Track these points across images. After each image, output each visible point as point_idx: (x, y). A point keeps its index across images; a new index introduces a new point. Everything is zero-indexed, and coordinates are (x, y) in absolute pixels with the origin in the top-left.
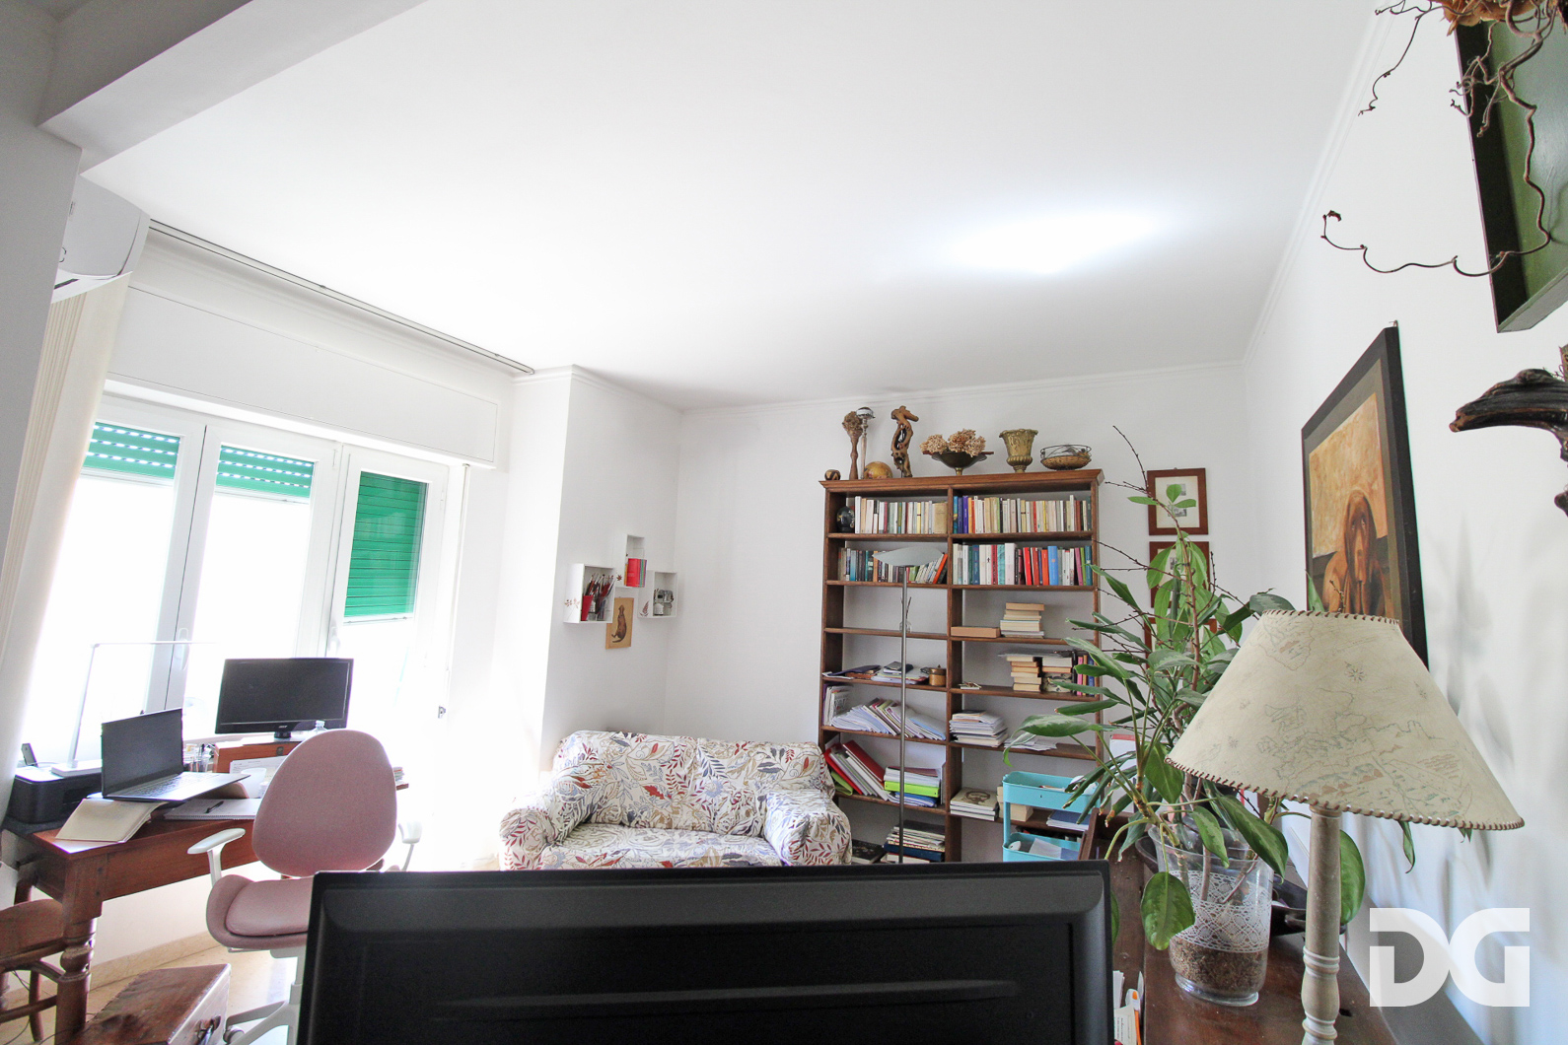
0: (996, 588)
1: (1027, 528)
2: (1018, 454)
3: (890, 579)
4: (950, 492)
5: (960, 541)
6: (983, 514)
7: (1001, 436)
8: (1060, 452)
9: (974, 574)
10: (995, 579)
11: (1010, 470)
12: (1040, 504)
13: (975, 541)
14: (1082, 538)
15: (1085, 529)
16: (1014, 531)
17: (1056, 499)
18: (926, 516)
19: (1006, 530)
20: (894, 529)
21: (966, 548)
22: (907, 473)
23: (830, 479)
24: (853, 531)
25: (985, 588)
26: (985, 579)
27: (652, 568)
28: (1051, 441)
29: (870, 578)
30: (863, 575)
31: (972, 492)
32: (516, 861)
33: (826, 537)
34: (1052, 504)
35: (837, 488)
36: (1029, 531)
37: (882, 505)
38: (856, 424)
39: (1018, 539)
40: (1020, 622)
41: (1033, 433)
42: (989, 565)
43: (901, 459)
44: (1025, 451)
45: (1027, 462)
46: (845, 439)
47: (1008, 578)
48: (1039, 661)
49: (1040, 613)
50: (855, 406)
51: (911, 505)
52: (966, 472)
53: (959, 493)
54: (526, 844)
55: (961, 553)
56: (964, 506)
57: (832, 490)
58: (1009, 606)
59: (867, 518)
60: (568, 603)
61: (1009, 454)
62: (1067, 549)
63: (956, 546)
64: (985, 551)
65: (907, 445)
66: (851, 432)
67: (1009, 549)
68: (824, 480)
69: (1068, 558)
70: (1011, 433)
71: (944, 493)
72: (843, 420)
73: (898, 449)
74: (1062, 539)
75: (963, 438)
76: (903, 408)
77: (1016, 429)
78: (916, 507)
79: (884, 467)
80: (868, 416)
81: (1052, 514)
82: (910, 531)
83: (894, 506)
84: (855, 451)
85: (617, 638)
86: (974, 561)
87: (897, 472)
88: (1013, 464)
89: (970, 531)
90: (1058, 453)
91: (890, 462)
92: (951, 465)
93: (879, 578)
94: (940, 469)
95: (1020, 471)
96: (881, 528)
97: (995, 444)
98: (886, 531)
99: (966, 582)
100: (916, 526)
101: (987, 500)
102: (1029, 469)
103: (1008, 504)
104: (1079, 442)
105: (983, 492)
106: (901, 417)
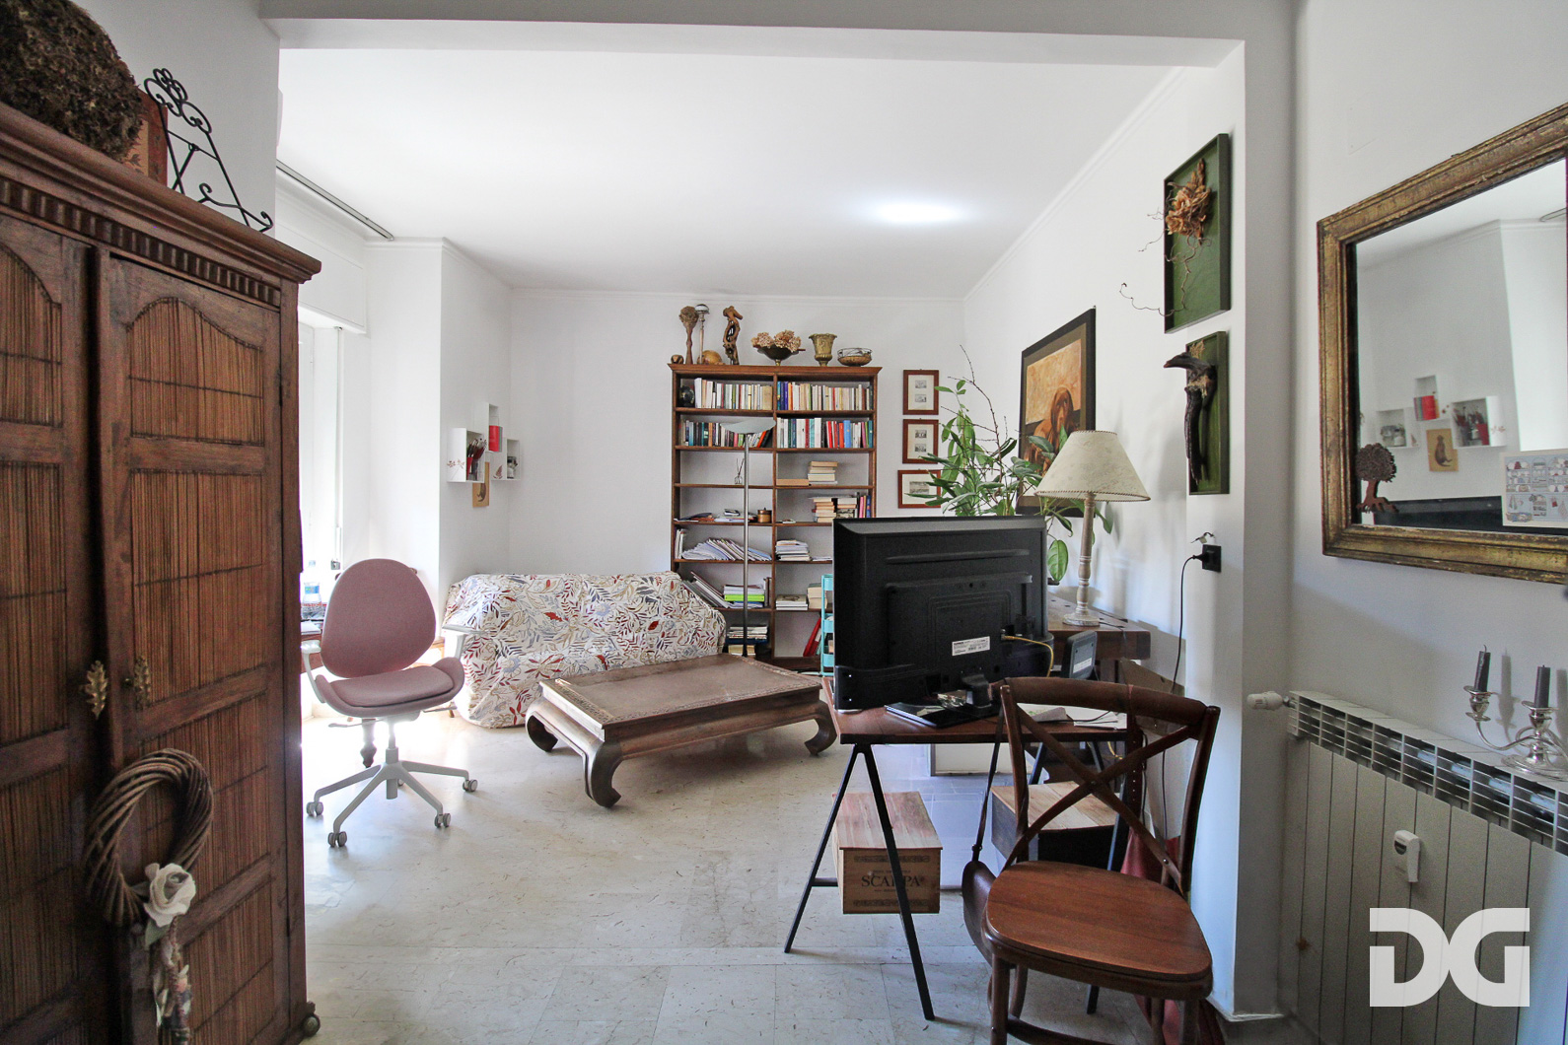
0: (809, 451)
1: (828, 407)
2: (822, 353)
3: (723, 445)
4: (775, 378)
5: (783, 416)
6: (799, 396)
7: (812, 337)
8: (854, 353)
9: (792, 439)
10: (807, 444)
11: (817, 364)
12: (838, 390)
13: (793, 416)
14: (867, 415)
15: (868, 409)
16: (820, 409)
17: (850, 387)
18: (756, 396)
19: (815, 409)
20: (729, 405)
21: (786, 421)
22: (735, 360)
23: (677, 362)
24: (694, 405)
25: (801, 451)
26: (801, 444)
27: (505, 435)
28: (846, 344)
29: (706, 442)
30: (698, 441)
31: (791, 379)
32: (476, 669)
33: (674, 410)
34: (846, 390)
35: (681, 370)
36: (831, 409)
37: (719, 386)
38: (692, 317)
39: (823, 415)
40: (820, 474)
41: (834, 337)
42: (804, 434)
43: (731, 350)
44: (828, 351)
45: (828, 359)
46: (681, 330)
47: (817, 444)
48: (835, 501)
49: (834, 468)
50: (691, 300)
51: (743, 386)
52: (784, 363)
53: (781, 379)
54: (482, 656)
55: (783, 425)
56: (785, 390)
57: (678, 372)
58: (813, 463)
59: (705, 395)
60: (451, 464)
61: (816, 352)
62: (857, 423)
63: (779, 419)
64: (801, 423)
65: (736, 338)
66: (687, 324)
67: (818, 421)
68: (670, 362)
69: (857, 428)
70: (820, 336)
71: (770, 379)
72: (679, 313)
73: (729, 341)
74: (853, 416)
75: (787, 337)
76: (732, 307)
77: (824, 333)
78: (748, 388)
79: (717, 355)
80: (706, 312)
81: (845, 398)
82: (743, 407)
83: (729, 387)
84: (690, 340)
85: (481, 498)
86: (792, 431)
87: (728, 361)
88: (818, 359)
89: (790, 408)
90: (851, 354)
91: (722, 352)
92: (773, 357)
93: (714, 444)
94: (763, 360)
95: (824, 365)
96: (719, 404)
97: (806, 343)
98: (723, 406)
99: (786, 446)
100: (746, 404)
101: (802, 385)
102: (830, 364)
103: (816, 389)
104: (865, 347)
105: (799, 379)
106: (731, 315)
